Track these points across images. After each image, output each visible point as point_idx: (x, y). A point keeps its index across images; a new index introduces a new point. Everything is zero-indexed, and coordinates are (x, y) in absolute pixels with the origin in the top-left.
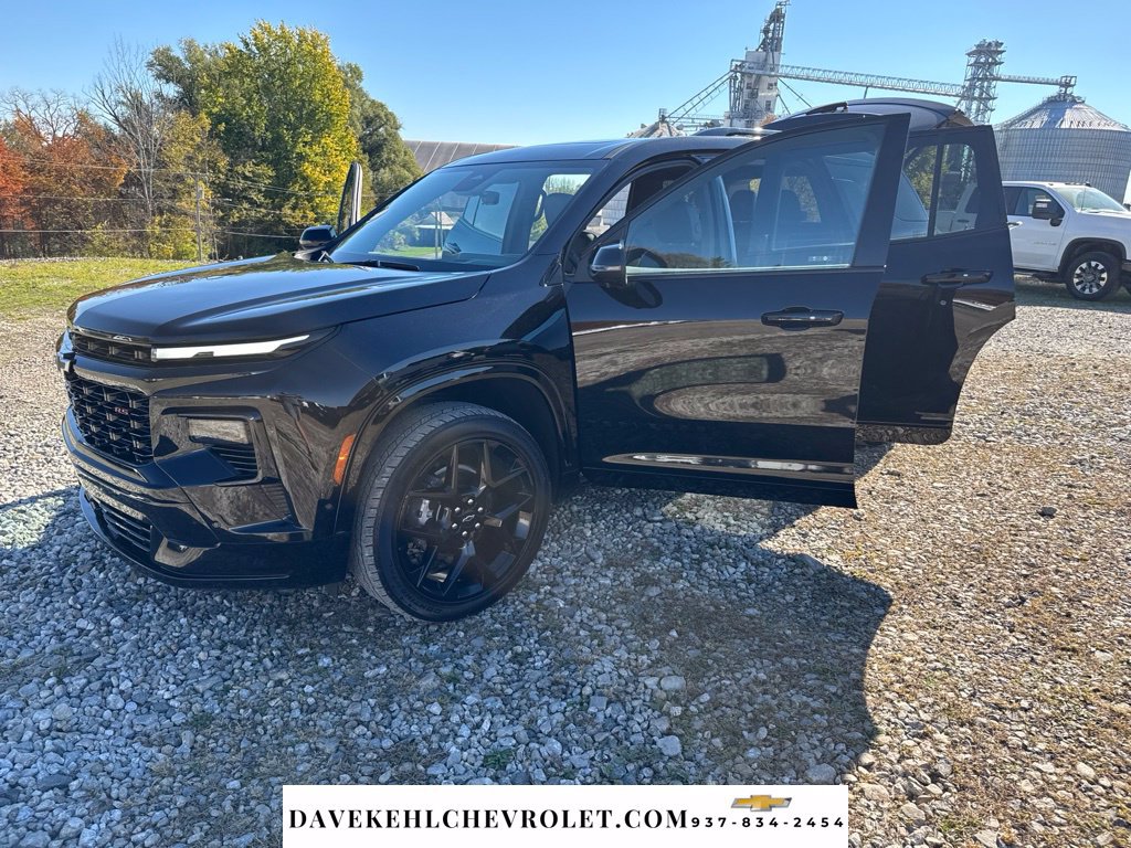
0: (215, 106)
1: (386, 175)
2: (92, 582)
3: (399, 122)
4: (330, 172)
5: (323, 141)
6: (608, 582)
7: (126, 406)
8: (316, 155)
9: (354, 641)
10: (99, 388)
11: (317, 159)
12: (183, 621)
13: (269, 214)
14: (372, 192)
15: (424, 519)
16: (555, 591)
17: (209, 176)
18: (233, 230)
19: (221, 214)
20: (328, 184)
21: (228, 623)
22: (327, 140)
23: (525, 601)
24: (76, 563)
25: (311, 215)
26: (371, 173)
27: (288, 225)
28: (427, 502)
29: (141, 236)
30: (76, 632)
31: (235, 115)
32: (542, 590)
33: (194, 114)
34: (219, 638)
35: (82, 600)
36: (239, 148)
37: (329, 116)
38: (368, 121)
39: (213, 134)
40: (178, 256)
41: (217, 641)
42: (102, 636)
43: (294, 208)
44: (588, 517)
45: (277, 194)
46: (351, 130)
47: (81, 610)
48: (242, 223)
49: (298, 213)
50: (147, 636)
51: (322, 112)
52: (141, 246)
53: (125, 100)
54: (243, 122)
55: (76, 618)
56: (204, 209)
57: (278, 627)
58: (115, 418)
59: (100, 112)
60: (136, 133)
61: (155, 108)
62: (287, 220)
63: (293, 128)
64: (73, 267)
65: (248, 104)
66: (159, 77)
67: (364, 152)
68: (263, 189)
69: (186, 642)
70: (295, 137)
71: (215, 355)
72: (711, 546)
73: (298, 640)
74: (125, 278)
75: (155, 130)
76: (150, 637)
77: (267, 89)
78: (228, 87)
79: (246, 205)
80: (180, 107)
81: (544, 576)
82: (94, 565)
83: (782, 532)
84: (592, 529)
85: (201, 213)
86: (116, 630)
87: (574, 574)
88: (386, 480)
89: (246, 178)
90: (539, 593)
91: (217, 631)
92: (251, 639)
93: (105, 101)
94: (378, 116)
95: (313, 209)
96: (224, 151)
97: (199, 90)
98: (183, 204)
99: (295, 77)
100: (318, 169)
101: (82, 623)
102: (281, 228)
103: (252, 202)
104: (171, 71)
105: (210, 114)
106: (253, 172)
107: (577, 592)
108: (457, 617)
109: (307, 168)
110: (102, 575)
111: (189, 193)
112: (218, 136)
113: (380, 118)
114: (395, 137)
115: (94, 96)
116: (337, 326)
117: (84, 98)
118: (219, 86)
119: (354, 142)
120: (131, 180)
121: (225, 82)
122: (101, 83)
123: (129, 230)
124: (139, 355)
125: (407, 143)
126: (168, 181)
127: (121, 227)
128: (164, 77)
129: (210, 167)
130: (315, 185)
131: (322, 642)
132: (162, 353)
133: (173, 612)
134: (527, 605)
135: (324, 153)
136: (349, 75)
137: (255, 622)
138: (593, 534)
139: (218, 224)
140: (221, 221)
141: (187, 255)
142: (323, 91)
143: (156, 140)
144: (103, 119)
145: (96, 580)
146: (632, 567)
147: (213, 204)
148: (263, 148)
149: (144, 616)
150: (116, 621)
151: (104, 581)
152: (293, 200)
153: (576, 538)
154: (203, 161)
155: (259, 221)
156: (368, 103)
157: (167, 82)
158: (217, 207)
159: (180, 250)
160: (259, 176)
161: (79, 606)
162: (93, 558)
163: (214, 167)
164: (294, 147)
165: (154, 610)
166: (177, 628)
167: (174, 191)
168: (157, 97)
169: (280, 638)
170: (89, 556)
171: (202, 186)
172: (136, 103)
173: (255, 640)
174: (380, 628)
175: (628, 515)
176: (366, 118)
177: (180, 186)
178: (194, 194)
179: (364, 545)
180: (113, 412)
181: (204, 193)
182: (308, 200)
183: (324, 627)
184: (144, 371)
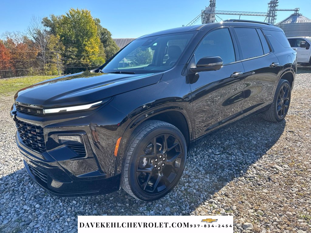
0: (60, 32)
1: (108, 48)
2: (29, 189)
3: (111, 33)
4: (93, 49)
5: (90, 40)
6: (209, 180)
7: (35, 131)
8: (89, 44)
9: (123, 210)
10: (25, 124)
11: (89, 45)
12: (61, 204)
13: (77, 61)
14: (105, 53)
15: (145, 164)
16: (191, 185)
17: (60, 52)
18: (67, 66)
19: (64, 62)
20: (93, 52)
21: (77, 204)
22: (92, 40)
23: (181, 190)
24: (24, 181)
25: (88, 61)
26: (104, 48)
27: (82, 64)
28: (146, 158)
29: (43, 70)
30: (23, 211)
31: (66, 35)
32: (186, 185)
33: (55, 35)
34: (74, 211)
35: (25, 197)
36: (68, 44)
37: (92, 33)
38: (102, 34)
39: (60, 40)
40: (53, 74)
41: (73, 213)
42: (32, 213)
43: (84, 59)
44: (194, 154)
45: (79, 56)
46: (98, 37)
47: (25, 201)
48: (70, 64)
49: (85, 60)
50: (48, 211)
51: (90, 32)
52: (43, 72)
53: (36, 33)
54: (68, 36)
55: (23, 205)
56: (59, 61)
57: (95, 205)
58: (32, 135)
59: (30, 36)
60: (39, 41)
61: (44, 34)
62: (82, 62)
63: (82, 37)
64: (23, 79)
65: (70, 31)
66: (45, 25)
67: (102, 42)
68: (75, 54)
69: (62, 213)
70: (83, 39)
71: (67, 111)
72: (241, 163)
73: (102, 210)
74: (38, 81)
75: (45, 40)
76: (50, 212)
77: (74, 27)
78: (64, 27)
79: (71, 59)
80: (51, 33)
81: (185, 178)
82: (29, 181)
83: (263, 157)
84: (196, 158)
85: (58, 62)
86: (37, 210)
87: (195, 177)
88: (132, 153)
89: (70, 52)
90: (185, 186)
91: (73, 208)
92: (85, 211)
93: (31, 33)
94: (105, 32)
95: (89, 59)
96: (64, 45)
97: (56, 28)
98: (54, 60)
99: (82, 23)
100: (90, 48)
101: (25, 207)
102: (81, 65)
103: (72, 58)
104: (48, 24)
105: (59, 35)
106: (72, 50)
107: (199, 186)
108: (158, 198)
109: (87, 48)
110: (32, 186)
111: (55, 57)
112: (62, 41)
113: (106, 33)
114: (110, 38)
115: (28, 32)
116: (112, 97)
117: (25, 33)
118: (61, 27)
119: (99, 40)
120: (39, 54)
121: (63, 26)
122: (29, 28)
123: (39, 68)
124: (39, 112)
125: (113, 39)
126: (49, 54)
127: (37, 67)
128: (46, 25)
129: (60, 49)
130: (89, 52)
131: (111, 211)
132: (47, 111)
133: (57, 200)
134: (182, 192)
135: (91, 44)
136: (97, 22)
137: (86, 202)
138: (197, 160)
139: (63, 65)
140: (64, 64)
141: (55, 74)
142: (89, 26)
143: (45, 43)
144: (31, 38)
145: (30, 188)
146: (215, 173)
147: (62, 59)
148: (74, 43)
149: (47, 202)
150: (37, 206)
151: (33, 188)
152: (83, 57)
153: (191, 162)
154: (58, 48)
155: (75, 63)
156: (102, 29)
157: (47, 27)
158: (63, 60)
159: (54, 73)
160: (74, 51)
161: (24, 200)
162: (29, 179)
163: (61, 49)
164: (83, 42)
165: (50, 200)
166: (59, 208)
167: (51, 56)
168: (45, 31)
169: (96, 209)
170: (28, 178)
171: (58, 55)
172: (39, 33)
173: (87, 211)
174: (131, 204)
175: (207, 152)
176: (102, 33)
177: (52, 55)
178: (56, 57)
179: (125, 177)
180: (30, 133)
181: (59, 56)
182: (87, 57)
183: (111, 204)
184: (41, 118)
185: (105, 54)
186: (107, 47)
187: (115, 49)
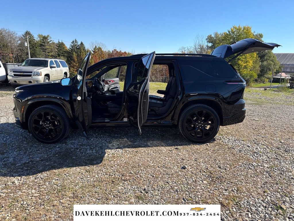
4: (246, 63)
8: (243, 58)
20: (245, 66)
99: (240, 39)
100: (243, 62)
104: (211, 40)
109: (240, 62)
118: (221, 43)
125: (274, 54)
128: (209, 42)
130: (241, 66)
135: (246, 58)
136: (259, 36)
168: (207, 46)
172: (202, 48)
182: (238, 70)
185: (259, 68)
186: (264, 62)
187: (273, 64)
